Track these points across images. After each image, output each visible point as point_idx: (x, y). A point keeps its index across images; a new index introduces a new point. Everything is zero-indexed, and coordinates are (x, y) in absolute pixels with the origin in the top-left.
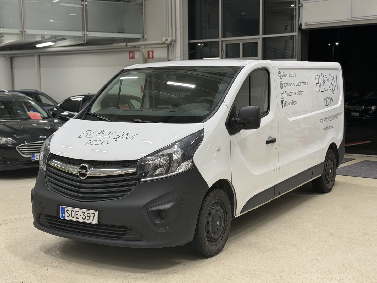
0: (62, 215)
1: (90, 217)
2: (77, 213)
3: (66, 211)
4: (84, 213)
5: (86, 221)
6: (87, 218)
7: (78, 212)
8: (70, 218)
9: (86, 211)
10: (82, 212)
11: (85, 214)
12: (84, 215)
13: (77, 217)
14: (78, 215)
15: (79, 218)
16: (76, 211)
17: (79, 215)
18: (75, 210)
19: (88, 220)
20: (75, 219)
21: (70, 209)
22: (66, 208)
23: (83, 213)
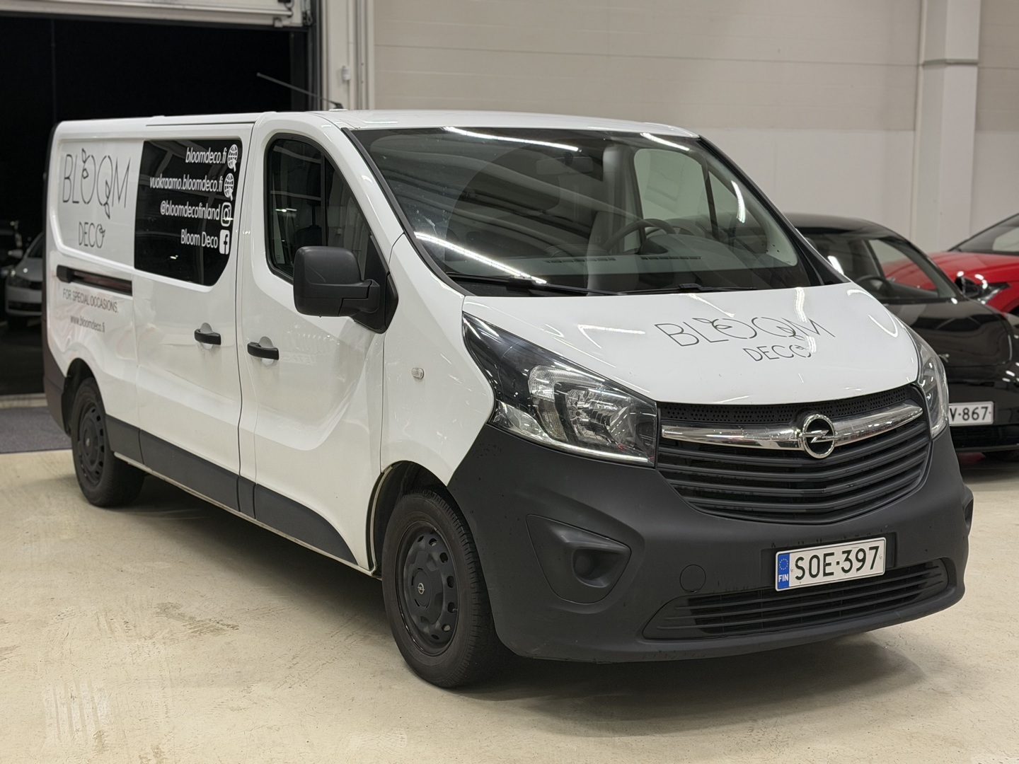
0: (781, 580)
1: (863, 560)
2: (828, 560)
3: (795, 563)
4: (849, 552)
5: (853, 575)
6: (857, 565)
7: (832, 554)
8: (808, 581)
9: (854, 547)
10: (844, 552)
11: (852, 557)
12: (847, 559)
13: (828, 570)
14: (830, 564)
15: (832, 574)
16: (826, 555)
17: (834, 564)
18: (820, 551)
19: (858, 570)
20: (821, 580)
21: (807, 553)
22: (794, 555)
23: (846, 555)
